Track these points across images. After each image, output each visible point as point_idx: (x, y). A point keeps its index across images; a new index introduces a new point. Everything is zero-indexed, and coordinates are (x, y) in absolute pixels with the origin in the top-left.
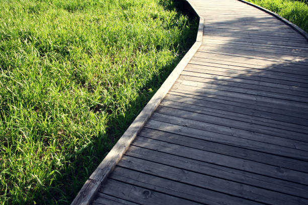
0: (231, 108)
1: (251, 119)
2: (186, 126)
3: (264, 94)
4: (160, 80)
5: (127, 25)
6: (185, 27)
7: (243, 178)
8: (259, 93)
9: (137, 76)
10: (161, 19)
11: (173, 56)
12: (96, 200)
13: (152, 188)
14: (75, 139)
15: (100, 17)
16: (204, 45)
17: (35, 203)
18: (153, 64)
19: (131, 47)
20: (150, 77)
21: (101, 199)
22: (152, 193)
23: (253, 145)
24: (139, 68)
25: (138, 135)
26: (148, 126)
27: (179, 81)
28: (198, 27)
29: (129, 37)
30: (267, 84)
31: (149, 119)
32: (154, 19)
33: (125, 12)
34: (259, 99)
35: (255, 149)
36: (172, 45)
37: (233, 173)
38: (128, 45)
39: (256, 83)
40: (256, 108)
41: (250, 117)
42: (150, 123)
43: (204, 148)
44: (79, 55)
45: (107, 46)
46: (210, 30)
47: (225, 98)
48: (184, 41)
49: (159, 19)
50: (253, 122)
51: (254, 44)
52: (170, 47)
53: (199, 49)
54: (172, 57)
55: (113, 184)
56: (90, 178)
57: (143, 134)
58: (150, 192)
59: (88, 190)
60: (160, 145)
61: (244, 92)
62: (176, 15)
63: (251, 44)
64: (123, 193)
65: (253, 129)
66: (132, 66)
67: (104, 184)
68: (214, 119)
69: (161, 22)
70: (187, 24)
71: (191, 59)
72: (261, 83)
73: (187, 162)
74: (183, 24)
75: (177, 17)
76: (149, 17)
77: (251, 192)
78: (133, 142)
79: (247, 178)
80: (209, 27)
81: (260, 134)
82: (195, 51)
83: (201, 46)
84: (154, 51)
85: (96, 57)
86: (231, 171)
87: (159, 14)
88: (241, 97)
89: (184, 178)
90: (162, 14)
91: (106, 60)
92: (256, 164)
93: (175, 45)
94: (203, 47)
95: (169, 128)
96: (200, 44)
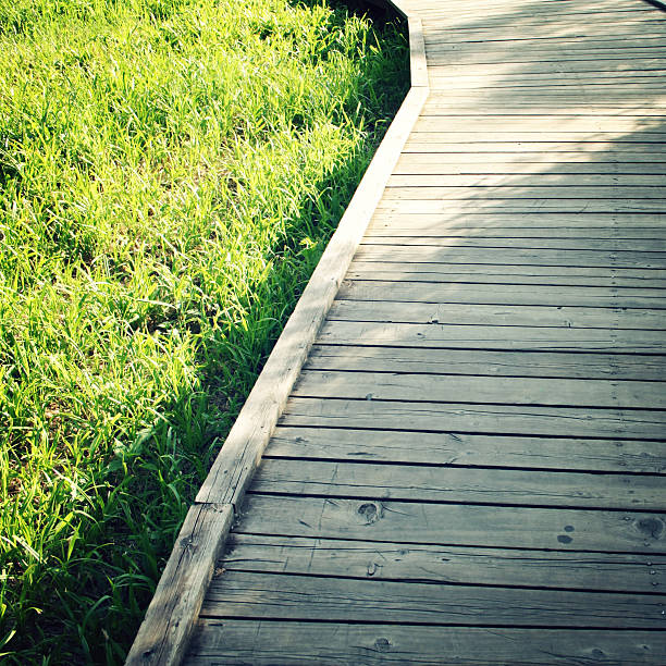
0: (550, 256)
1: (612, 277)
2: (435, 322)
3: (633, 205)
4: (325, 214)
5: (182, 64)
6: (368, 50)
7: (619, 426)
8: (619, 205)
9: (254, 212)
10: (286, 35)
11: (351, 138)
12: (229, 553)
13: (381, 493)
14: (110, 420)
15: (87, 50)
16: (437, 95)
17: (39, 611)
18: (295, 172)
19: (215, 132)
20: (295, 207)
21: (243, 548)
22: (384, 508)
23: (629, 342)
24: (253, 187)
25: (304, 368)
26: (327, 339)
27: (385, 204)
28: (408, 46)
29: (202, 102)
30: (637, 180)
31: (326, 320)
32: (263, 37)
33: (166, 25)
34: (622, 221)
35: (637, 351)
36: (337, 107)
37: (590, 419)
38: (203, 125)
39: (608, 180)
40: (620, 247)
41: (608, 272)
42: (330, 329)
43: (499, 370)
44: (51, 174)
45: (138, 137)
46: (446, 50)
47: (529, 233)
48: (373, 94)
49: (280, 36)
50: (619, 282)
51: (580, 75)
52: (334, 114)
53: (423, 110)
54: (347, 142)
55: (266, 506)
56: (197, 500)
57: (317, 362)
58: (377, 504)
59: (201, 530)
60: (373, 383)
61: (579, 210)
62: (331, 19)
63: (573, 75)
64: (302, 523)
65: (622, 301)
66: (232, 186)
67: (241, 509)
68: (509, 293)
69: (287, 45)
70: (370, 41)
71: (409, 139)
72: (621, 180)
73: (462, 414)
74: (359, 45)
75: (337, 22)
76: (246, 33)
77: (646, 455)
78: (295, 387)
79: (631, 425)
80: (439, 42)
81: (643, 311)
82: (417, 117)
83: (429, 98)
84: (287, 133)
85: (107, 173)
86: (584, 413)
87: (276, 22)
88: (572, 225)
89: (463, 454)
90: (287, 21)
91: (142, 180)
92: (647, 387)
93: (350, 108)
94: (434, 101)
95: (386, 335)
96: (426, 92)
